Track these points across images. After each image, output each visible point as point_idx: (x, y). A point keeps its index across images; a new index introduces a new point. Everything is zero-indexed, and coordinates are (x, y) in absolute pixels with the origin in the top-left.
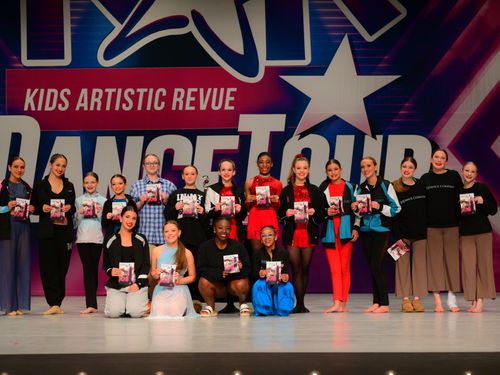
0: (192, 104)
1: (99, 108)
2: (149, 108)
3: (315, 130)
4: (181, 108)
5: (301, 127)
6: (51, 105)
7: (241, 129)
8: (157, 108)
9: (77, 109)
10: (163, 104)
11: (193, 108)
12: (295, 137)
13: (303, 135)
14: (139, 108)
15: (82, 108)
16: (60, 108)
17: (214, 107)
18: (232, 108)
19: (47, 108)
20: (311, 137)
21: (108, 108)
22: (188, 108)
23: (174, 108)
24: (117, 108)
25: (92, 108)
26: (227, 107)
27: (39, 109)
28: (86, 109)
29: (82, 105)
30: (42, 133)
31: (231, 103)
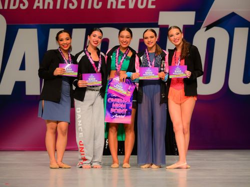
0: (123, 4)
1: (51, 7)
2: (89, 7)
3: (218, 23)
4: (114, 7)
5: (207, 21)
6: (14, 5)
7: (161, 23)
8: (96, 7)
9: (35, 7)
10: (100, 4)
11: (124, 7)
12: (203, 29)
13: (208, 27)
14: (82, 7)
15: (38, 7)
16: (22, 7)
17: (140, 6)
18: (154, 7)
19: (12, 7)
20: (215, 29)
21: (58, 7)
22: (120, 7)
23: (109, 7)
24: (65, 7)
25: (46, 7)
26: (150, 6)
27: (6, 7)
28: (41, 7)
29: (38, 5)
30: (7, 26)
31: (153, 3)
